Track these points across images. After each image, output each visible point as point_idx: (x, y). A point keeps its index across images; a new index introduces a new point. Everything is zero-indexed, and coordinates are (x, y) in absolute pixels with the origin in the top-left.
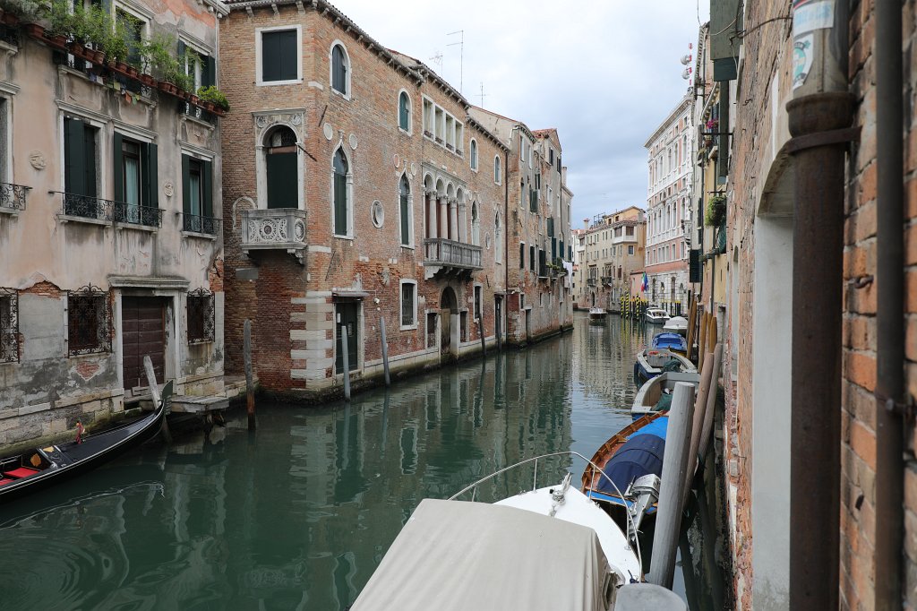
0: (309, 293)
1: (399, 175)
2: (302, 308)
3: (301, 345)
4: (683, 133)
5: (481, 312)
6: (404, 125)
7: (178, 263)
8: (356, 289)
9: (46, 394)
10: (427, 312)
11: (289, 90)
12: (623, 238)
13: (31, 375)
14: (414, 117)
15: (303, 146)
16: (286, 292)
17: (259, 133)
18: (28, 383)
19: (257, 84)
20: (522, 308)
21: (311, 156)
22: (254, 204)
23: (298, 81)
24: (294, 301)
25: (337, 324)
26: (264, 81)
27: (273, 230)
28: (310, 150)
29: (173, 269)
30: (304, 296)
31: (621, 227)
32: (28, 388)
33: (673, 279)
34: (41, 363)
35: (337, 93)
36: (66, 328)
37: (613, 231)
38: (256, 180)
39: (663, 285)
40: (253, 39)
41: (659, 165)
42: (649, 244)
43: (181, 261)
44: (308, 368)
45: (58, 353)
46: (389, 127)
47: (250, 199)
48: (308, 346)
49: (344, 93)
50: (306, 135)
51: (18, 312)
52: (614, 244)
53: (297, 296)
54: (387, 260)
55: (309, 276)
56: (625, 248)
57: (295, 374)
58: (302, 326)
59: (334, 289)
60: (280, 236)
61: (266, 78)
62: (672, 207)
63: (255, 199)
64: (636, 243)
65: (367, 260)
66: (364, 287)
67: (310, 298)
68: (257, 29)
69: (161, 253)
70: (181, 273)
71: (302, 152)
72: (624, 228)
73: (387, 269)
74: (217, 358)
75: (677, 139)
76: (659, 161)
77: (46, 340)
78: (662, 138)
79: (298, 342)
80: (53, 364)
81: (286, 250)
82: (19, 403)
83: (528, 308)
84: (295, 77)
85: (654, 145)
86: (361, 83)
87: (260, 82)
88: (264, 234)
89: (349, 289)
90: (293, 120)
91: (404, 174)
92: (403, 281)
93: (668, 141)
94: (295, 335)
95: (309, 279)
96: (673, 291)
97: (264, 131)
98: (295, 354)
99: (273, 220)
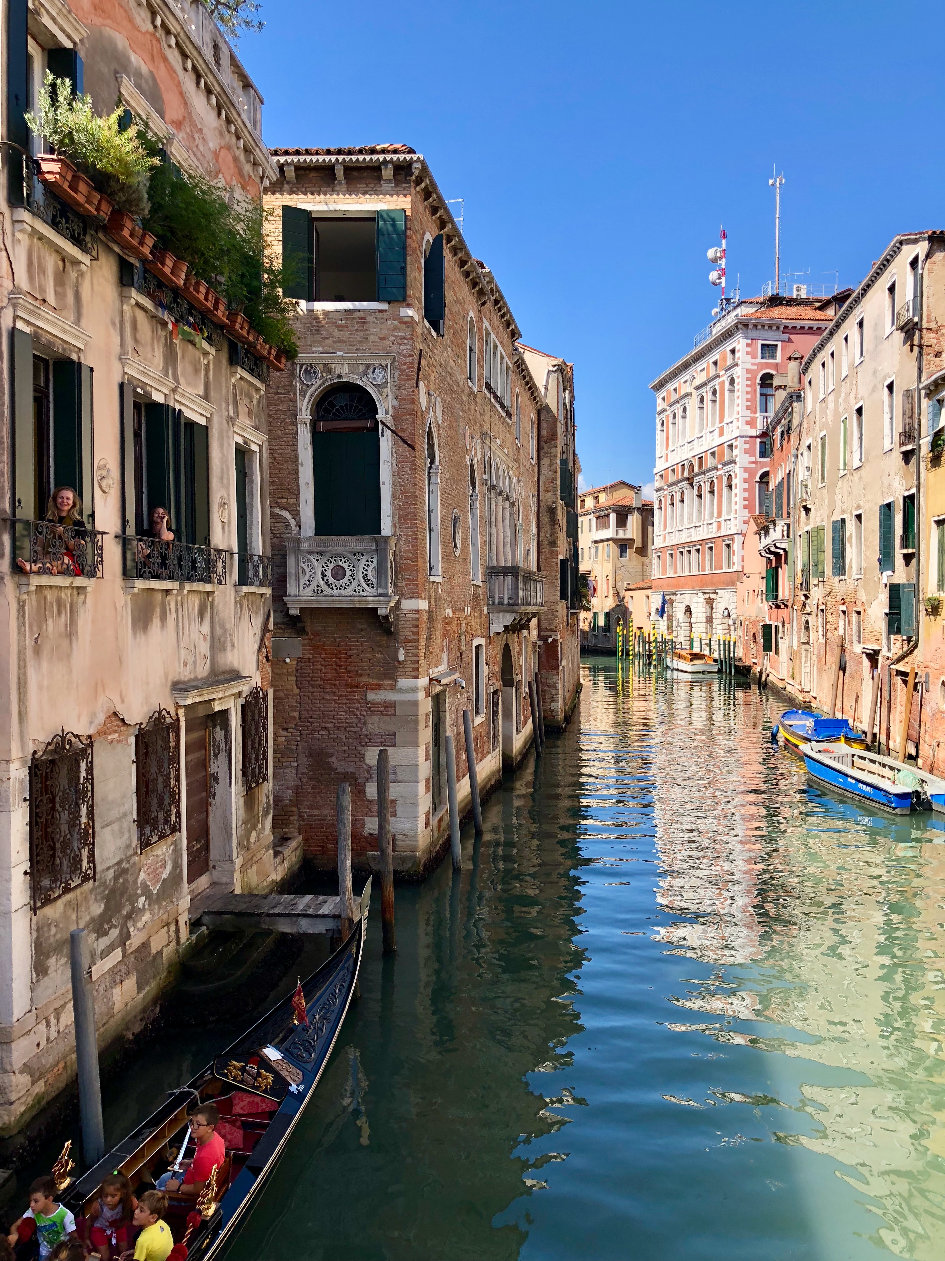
0: (403, 683)
1: (468, 462)
2: (388, 708)
4: (729, 373)
7: (233, 646)
10: (492, 689)
11: (364, 321)
12: (610, 533)
15: (389, 421)
16: (358, 679)
17: (303, 393)
21: (406, 443)
22: (293, 522)
23: (381, 305)
24: (372, 696)
25: (432, 732)
27: (348, 573)
28: (403, 430)
29: (230, 657)
30: (393, 687)
31: (608, 516)
33: (710, 603)
37: (594, 520)
38: (297, 479)
39: (688, 610)
41: (679, 419)
42: (657, 542)
43: (236, 640)
44: (398, 813)
46: (462, 381)
47: (285, 514)
48: (400, 775)
50: (396, 403)
51: (92, 779)
52: (595, 542)
53: (379, 687)
54: (464, 610)
55: (401, 651)
56: (615, 548)
57: (375, 825)
58: (386, 740)
59: (430, 672)
60: (364, 584)
62: (706, 488)
63: (296, 514)
65: (451, 613)
66: (449, 660)
67: (401, 691)
69: (218, 631)
70: (236, 664)
71: (388, 433)
72: (613, 517)
73: (463, 626)
74: (267, 811)
75: (717, 381)
76: (680, 413)
78: (686, 376)
81: (375, 609)
85: (671, 386)
88: (331, 580)
89: (440, 669)
90: (370, 375)
91: (472, 459)
92: (475, 643)
93: (697, 382)
95: (401, 658)
96: (709, 620)
97: (313, 391)
99: (350, 556)
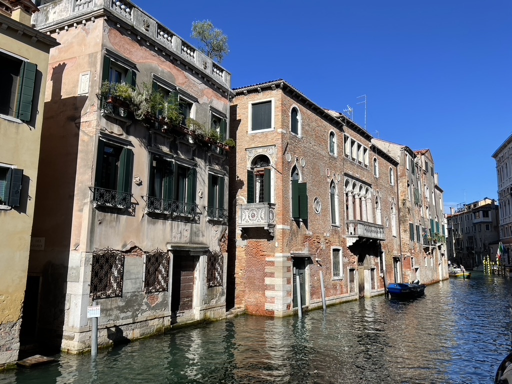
0: (277, 255)
1: (329, 181)
2: (272, 263)
3: (272, 288)
5: (384, 269)
6: (332, 151)
7: (203, 236)
8: (305, 252)
9: (131, 313)
10: (348, 268)
11: (266, 135)
12: (481, 219)
13: (124, 301)
14: (338, 146)
15: (274, 166)
16: (263, 253)
17: (249, 159)
18: (122, 306)
19: (249, 133)
20: (412, 266)
21: (279, 172)
22: (245, 200)
23: (272, 129)
24: (267, 259)
25: (293, 274)
26: (252, 130)
27: (256, 215)
28: (278, 168)
29: (201, 239)
30: (274, 256)
31: (478, 212)
32: (122, 309)
34: (129, 295)
35: (294, 134)
36: (144, 274)
40: (247, 108)
41: (505, 169)
42: (501, 223)
43: (205, 234)
44: (275, 302)
45: (139, 288)
46: (323, 153)
48: (276, 289)
49: (298, 134)
50: (276, 159)
52: (474, 224)
53: (269, 256)
54: (323, 233)
55: (276, 243)
56: (484, 227)
57: (268, 306)
58: (272, 275)
59: (292, 252)
60: (260, 219)
61: (253, 129)
63: (246, 198)
64: (491, 222)
65: (311, 233)
66: (309, 251)
68: (249, 102)
69: (195, 231)
70: (205, 242)
71: (273, 169)
72: (481, 213)
73: (322, 239)
74: (222, 295)
77: (133, 281)
78: (505, 151)
79: (270, 285)
80: (136, 295)
81: (264, 227)
82: (118, 318)
83: (416, 267)
84: (270, 127)
85: (500, 155)
86: (307, 128)
87: (250, 132)
88: (251, 218)
89: (300, 252)
90: (268, 151)
91: (333, 180)
92: (332, 248)
94: (268, 281)
97: (252, 159)
98: (268, 293)
99: (256, 210)
